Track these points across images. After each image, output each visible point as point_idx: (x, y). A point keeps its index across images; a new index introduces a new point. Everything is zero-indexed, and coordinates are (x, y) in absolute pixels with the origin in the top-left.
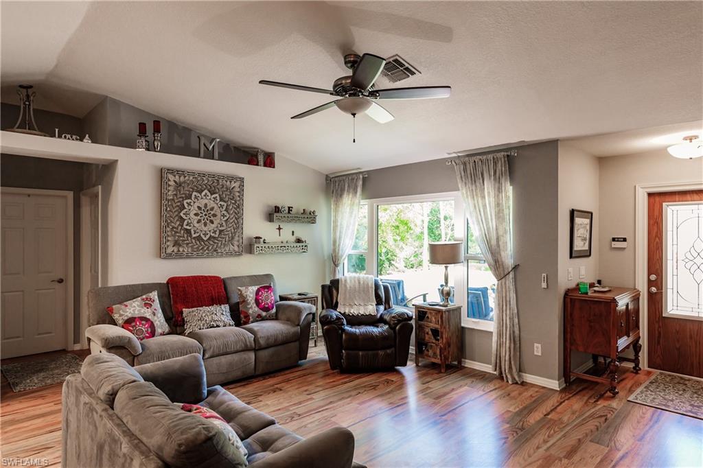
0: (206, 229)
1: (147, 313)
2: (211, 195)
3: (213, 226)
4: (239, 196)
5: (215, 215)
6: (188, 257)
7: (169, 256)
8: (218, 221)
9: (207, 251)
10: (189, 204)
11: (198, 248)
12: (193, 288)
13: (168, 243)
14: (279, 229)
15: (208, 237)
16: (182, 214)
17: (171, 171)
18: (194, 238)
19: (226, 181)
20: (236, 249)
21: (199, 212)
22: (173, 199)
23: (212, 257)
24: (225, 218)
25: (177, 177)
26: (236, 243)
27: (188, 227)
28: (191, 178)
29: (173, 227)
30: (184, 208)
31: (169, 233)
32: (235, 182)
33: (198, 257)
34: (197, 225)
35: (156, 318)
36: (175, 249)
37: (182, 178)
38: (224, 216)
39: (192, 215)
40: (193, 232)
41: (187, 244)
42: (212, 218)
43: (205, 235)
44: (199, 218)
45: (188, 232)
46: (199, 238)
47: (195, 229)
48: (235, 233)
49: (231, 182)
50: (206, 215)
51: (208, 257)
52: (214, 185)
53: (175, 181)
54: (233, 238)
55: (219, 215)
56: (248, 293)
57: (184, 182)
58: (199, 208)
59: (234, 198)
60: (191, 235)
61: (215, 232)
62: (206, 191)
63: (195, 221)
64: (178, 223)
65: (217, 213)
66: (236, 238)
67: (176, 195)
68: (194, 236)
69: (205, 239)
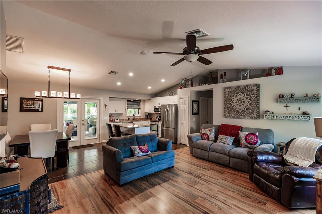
0: (240, 107)
1: (208, 133)
2: (242, 94)
3: (243, 106)
4: (256, 93)
5: (244, 102)
6: (233, 118)
7: (226, 117)
8: (246, 104)
9: (241, 116)
10: (233, 99)
11: (237, 115)
12: (225, 129)
13: (226, 113)
14: (287, 106)
15: (241, 110)
16: (231, 103)
17: (226, 88)
18: (236, 111)
19: (249, 87)
20: (255, 116)
21: (237, 101)
22: (228, 98)
23: (243, 118)
24: (249, 103)
25: (229, 90)
26: (255, 113)
27: (233, 107)
28: (234, 89)
29: (228, 107)
30: (232, 100)
31: (227, 109)
32: (254, 87)
33: (237, 118)
34: (237, 106)
35: (210, 135)
36: (229, 115)
37: (231, 89)
38: (249, 102)
39: (235, 103)
40: (235, 109)
41: (233, 113)
42: (243, 103)
43: (240, 110)
44: (237, 103)
45: (233, 109)
46: (237, 111)
47: (236, 108)
48: (255, 109)
49: (252, 87)
50: (240, 102)
51: (241, 118)
52: (244, 90)
53: (228, 91)
54: (253, 111)
55: (246, 102)
56: (242, 135)
57: (232, 91)
58: (237, 100)
59: (253, 93)
60: (234, 110)
61: (244, 109)
62: (240, 93)
63: (236, 105)
64: (230, 106)
65: (245, 101)
66: (255, 111)
67: (229, 96)
68: (235, 110)
69: (240, 111)
